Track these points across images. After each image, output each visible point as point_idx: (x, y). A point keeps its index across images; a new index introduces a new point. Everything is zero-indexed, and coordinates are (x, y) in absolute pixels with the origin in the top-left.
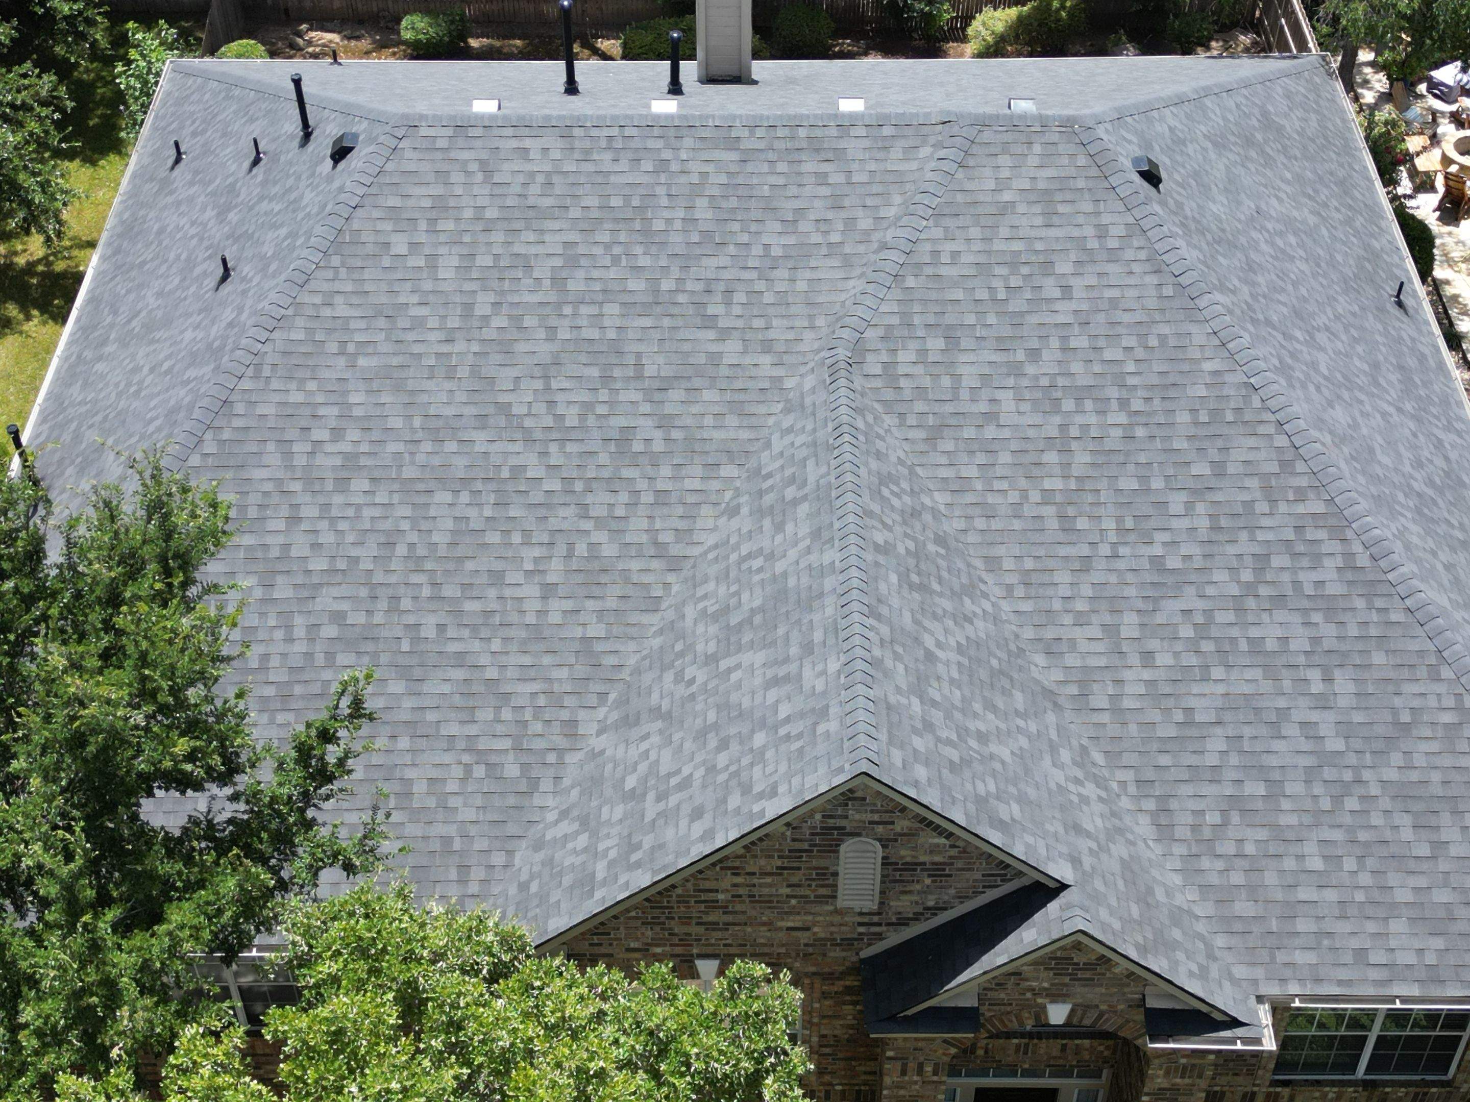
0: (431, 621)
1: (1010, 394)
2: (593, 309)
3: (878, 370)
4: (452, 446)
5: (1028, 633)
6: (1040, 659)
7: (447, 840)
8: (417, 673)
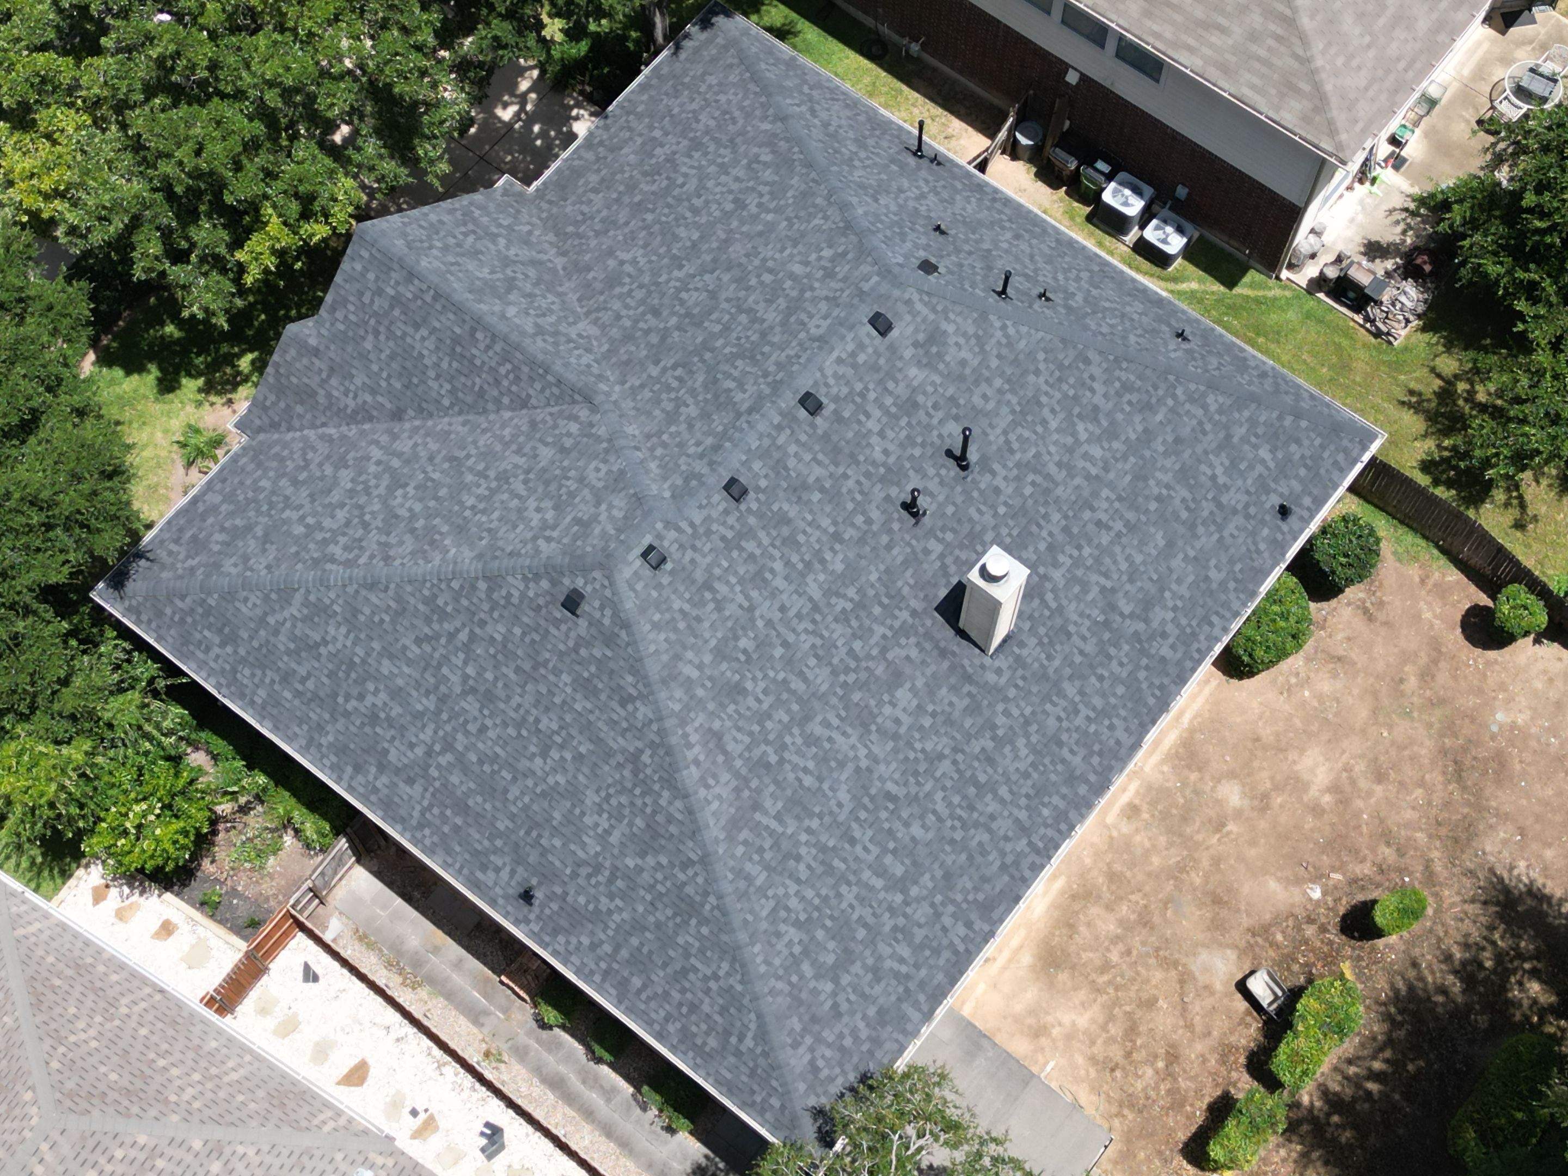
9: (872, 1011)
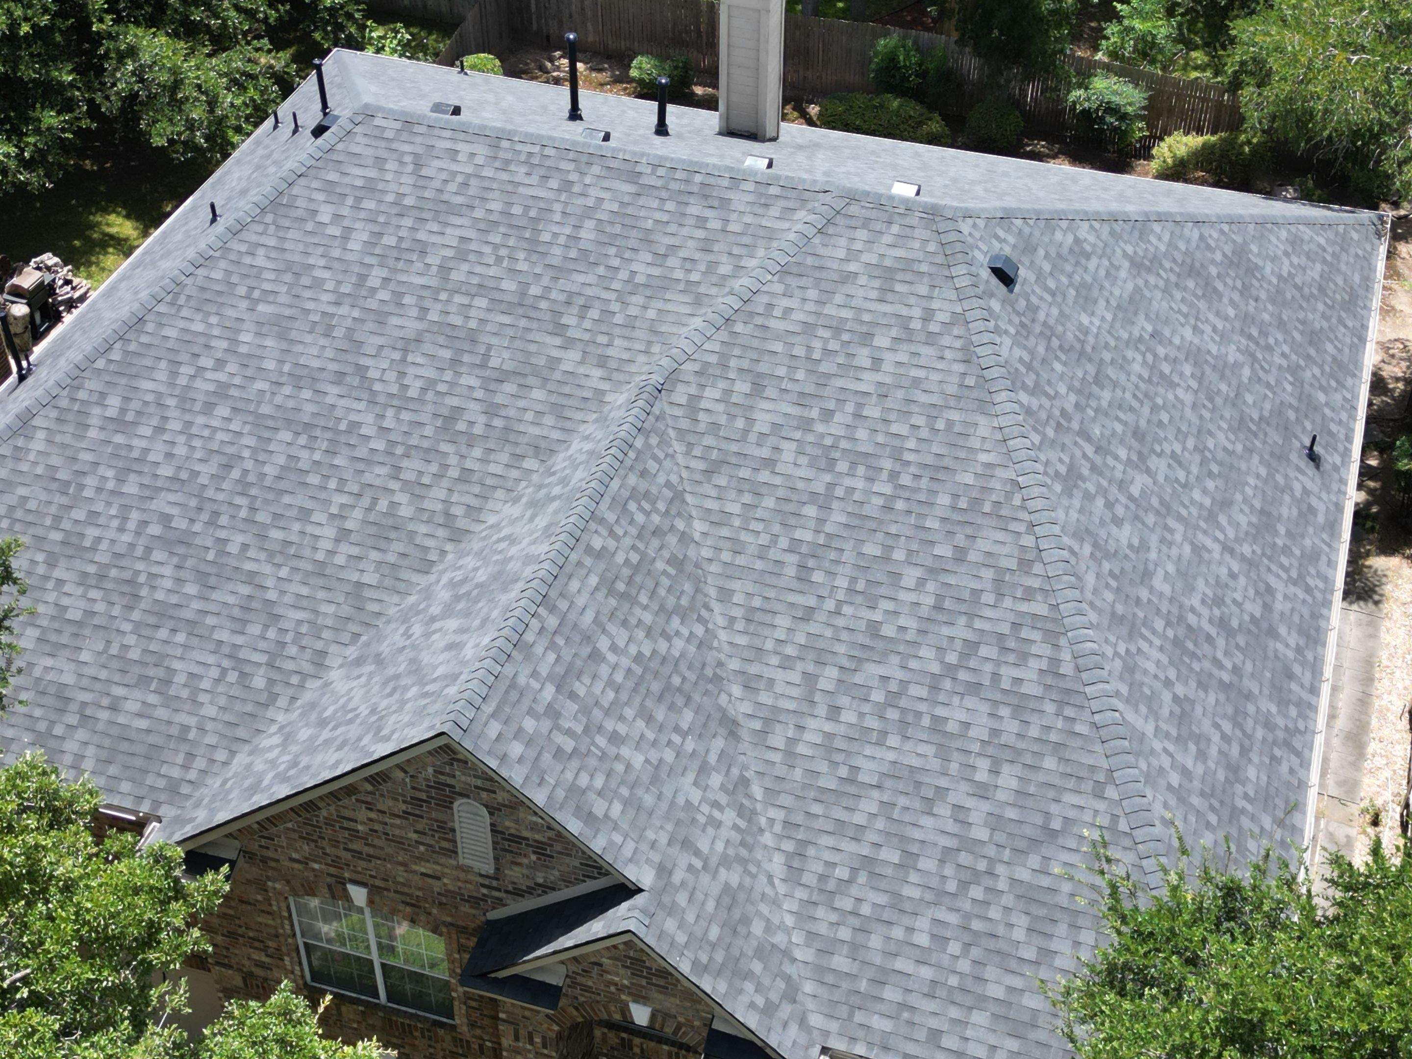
0: (240, 539)
1: (793, 446)
2: (465, 300)
3: (683, 400)
4: (307, 394)
5: (734, 664)
6: (737, 690)
7: (186, 728)
8: (212, 581)
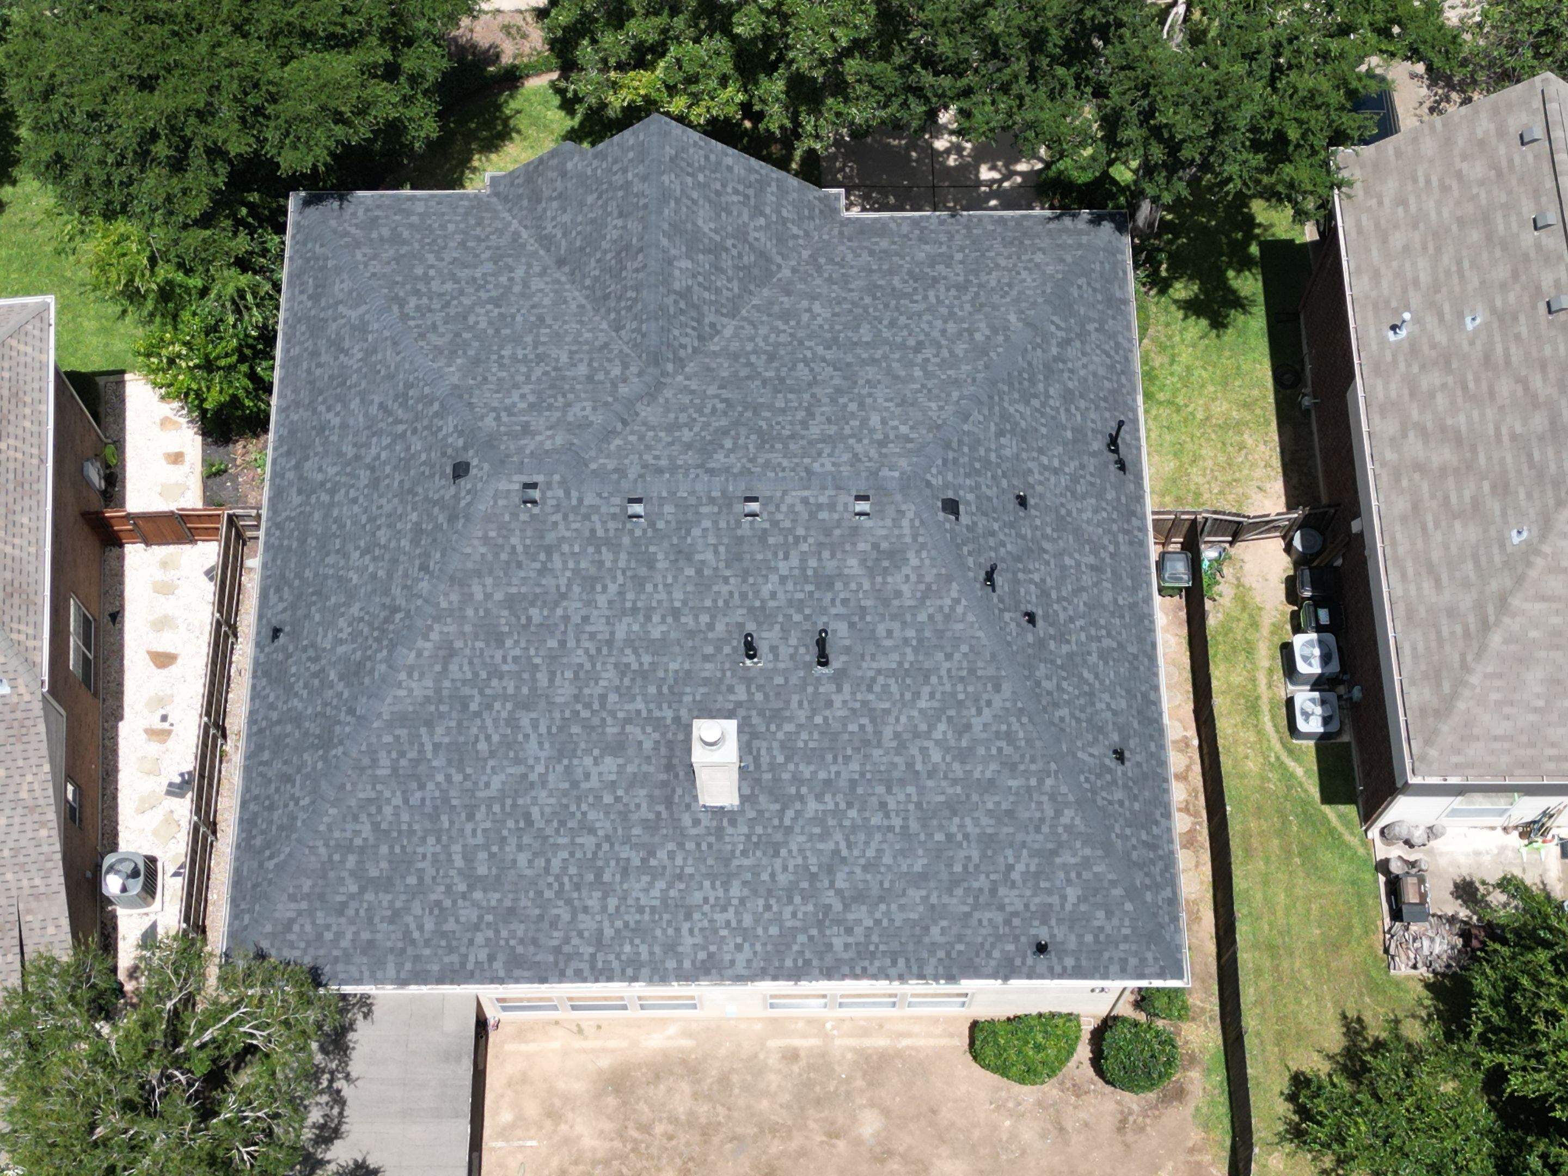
9: (365, 935)
